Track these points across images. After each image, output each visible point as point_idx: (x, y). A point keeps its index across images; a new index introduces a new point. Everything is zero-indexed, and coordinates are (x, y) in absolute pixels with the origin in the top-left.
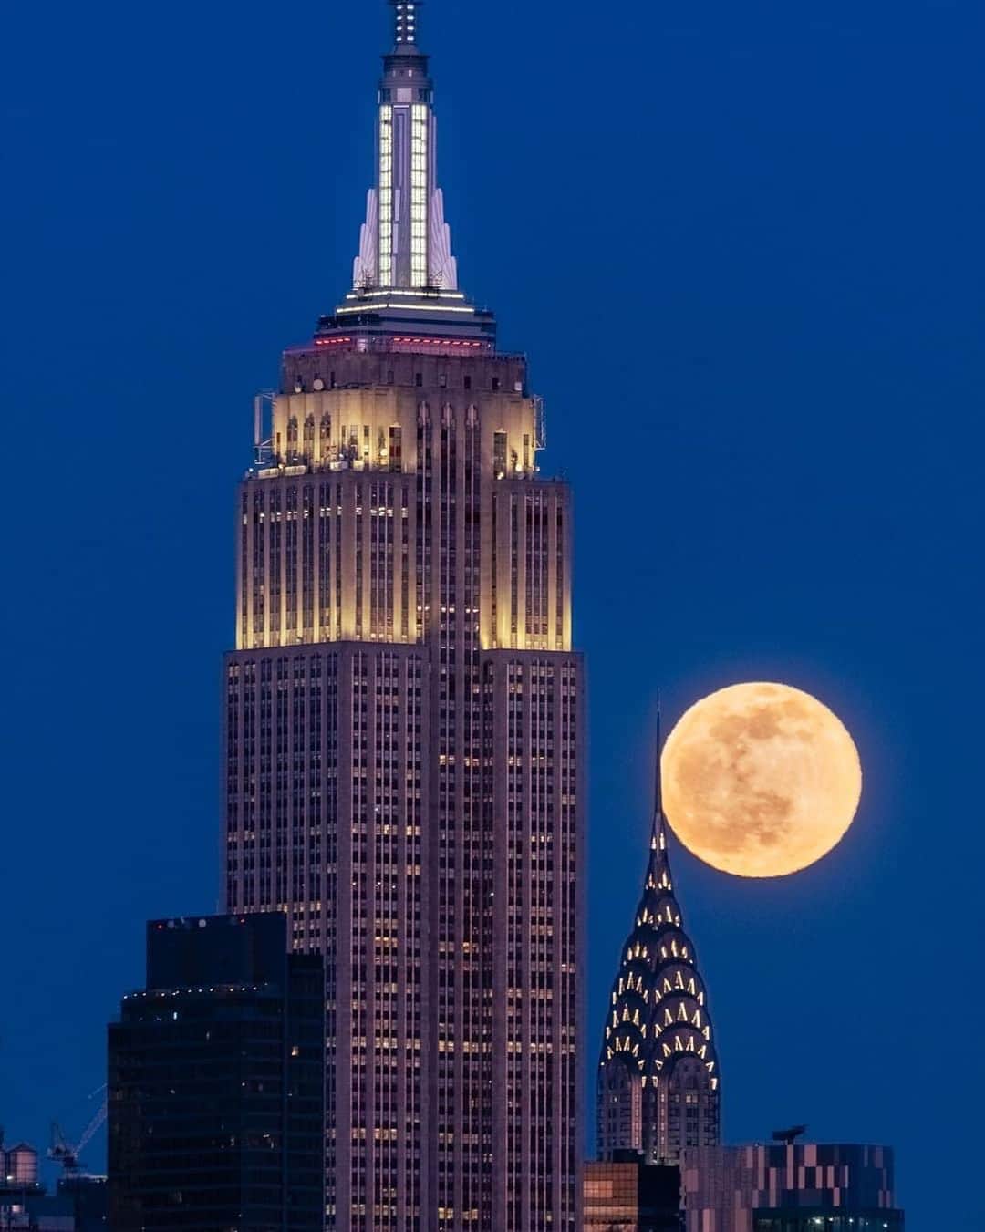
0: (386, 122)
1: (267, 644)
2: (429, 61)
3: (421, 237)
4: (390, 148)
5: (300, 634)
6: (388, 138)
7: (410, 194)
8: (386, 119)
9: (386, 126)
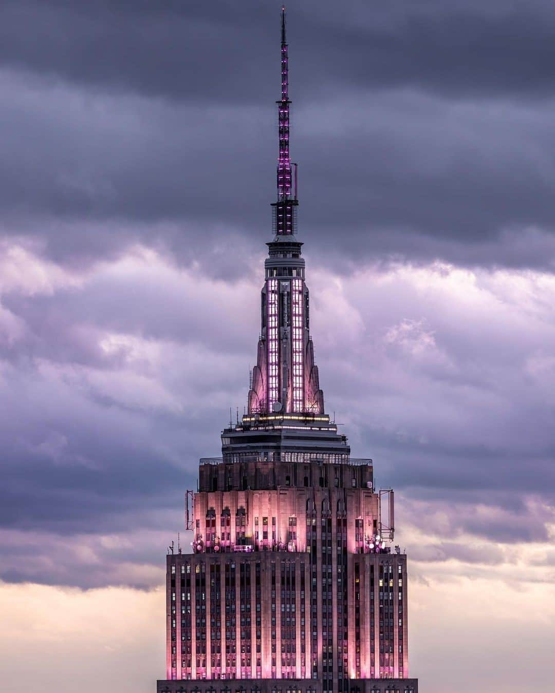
0: (273, 292)
1: (194, 677)
2: (302, 247)
3: (299, 376)
4: (276, 310)
5: (224, 671)
6: (274, 303)
7: (292, 345)
8: (273, 289)
9: (273, 295)
